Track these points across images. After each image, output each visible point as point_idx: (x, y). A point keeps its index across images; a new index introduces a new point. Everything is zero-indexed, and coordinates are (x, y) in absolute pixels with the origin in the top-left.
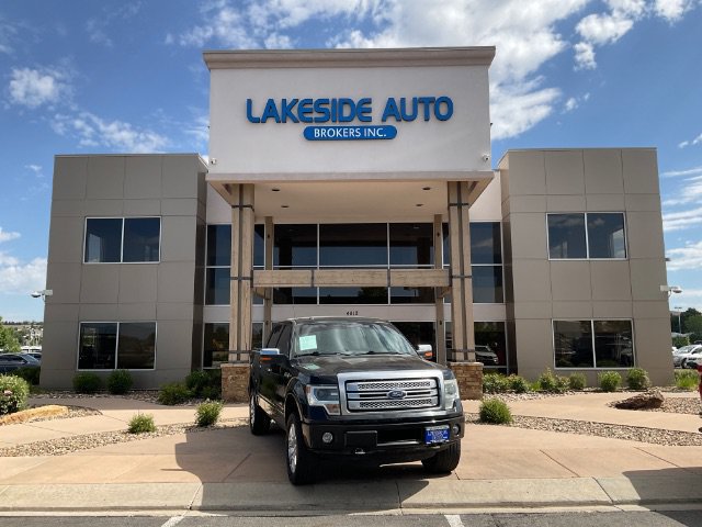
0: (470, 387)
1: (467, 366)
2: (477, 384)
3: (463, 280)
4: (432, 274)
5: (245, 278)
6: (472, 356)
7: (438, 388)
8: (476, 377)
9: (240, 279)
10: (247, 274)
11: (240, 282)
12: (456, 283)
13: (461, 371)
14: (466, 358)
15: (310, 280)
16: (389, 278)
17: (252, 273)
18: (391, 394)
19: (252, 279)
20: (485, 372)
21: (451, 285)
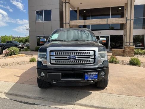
0: (130, 53)
1: (129, 47)
2: (132, 52)
3: (130, 21)
4: (120, 19)
5: (67, 23)
6: (131, 44)
7: (95, 55)
8: (132, 50)
9: (66, 23)
10: (68, 22)
11: (66, 24)
12: (128, 22)
13: (128, 48)
14: (130, 44)
15: (84, 23)
16: (107, 21)
17: (69, 22)
18: (69, 58)
19: (69, 23)
20: (135, 48)
21: (127, 23)
